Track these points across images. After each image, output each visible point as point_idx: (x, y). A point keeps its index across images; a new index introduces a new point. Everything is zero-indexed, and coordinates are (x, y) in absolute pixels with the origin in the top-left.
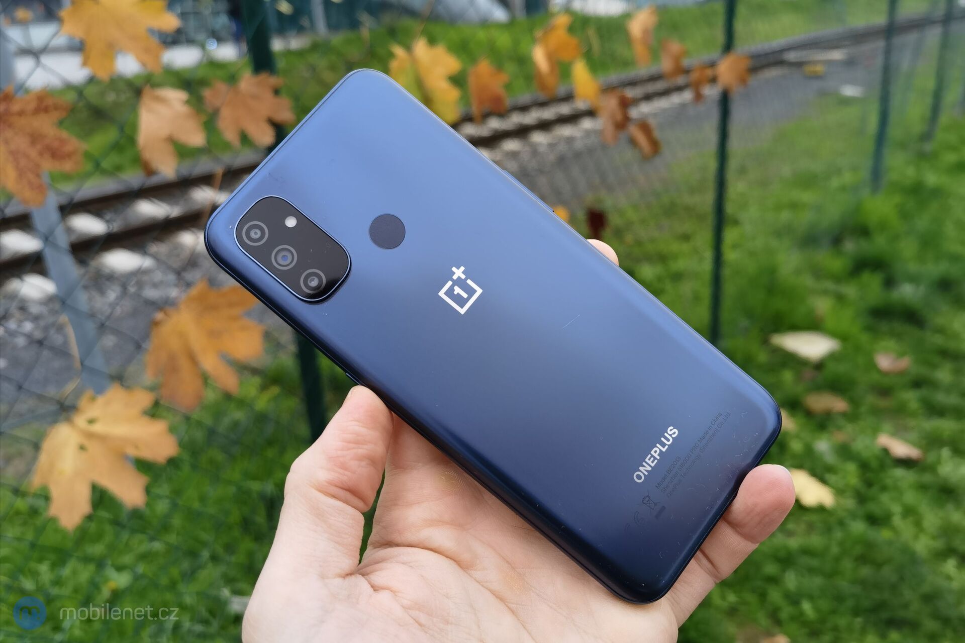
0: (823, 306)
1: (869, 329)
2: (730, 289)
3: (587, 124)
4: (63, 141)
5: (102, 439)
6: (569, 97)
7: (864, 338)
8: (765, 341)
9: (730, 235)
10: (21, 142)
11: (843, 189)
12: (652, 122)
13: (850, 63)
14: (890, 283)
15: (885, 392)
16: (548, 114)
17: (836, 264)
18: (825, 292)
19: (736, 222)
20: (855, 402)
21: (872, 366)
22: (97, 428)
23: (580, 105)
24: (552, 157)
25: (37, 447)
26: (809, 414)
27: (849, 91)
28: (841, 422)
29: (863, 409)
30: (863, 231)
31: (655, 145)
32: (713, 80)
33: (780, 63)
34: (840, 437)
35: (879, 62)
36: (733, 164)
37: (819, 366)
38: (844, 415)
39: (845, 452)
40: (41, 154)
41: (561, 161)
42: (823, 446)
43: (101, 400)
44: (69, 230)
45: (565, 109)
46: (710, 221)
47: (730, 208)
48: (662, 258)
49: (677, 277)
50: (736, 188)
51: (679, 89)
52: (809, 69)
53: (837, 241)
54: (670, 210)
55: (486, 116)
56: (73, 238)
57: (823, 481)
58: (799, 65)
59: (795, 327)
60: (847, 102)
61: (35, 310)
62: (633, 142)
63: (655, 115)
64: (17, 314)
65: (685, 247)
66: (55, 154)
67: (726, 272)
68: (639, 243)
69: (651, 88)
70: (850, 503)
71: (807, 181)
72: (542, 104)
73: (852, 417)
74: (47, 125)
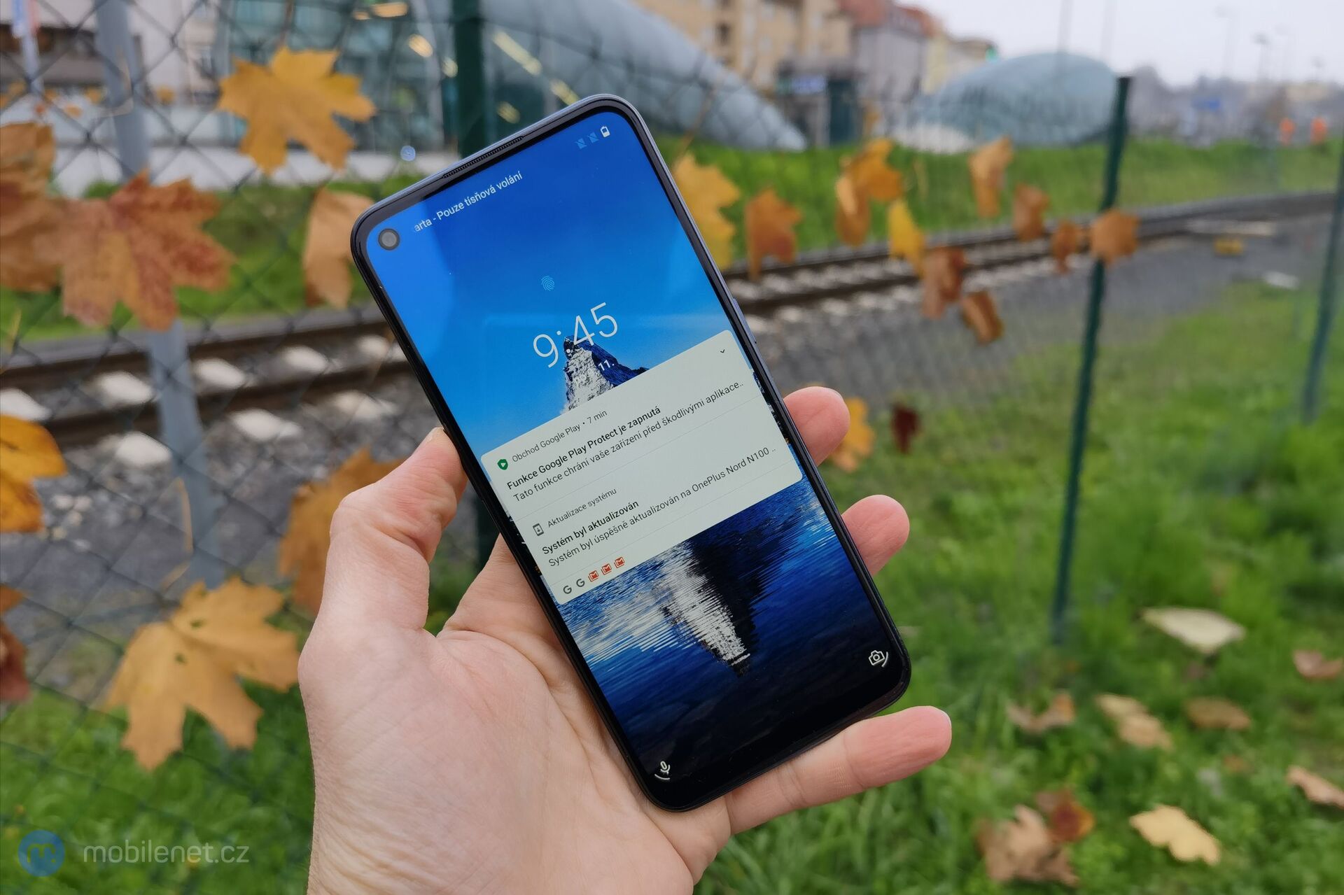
0: (1223, 575)
1: (1287, 614)
2: (1086, 538)
3: (903, 294)
4: (204, 249)
5: (207, 649)
6: (879, 257)
7: (1281, 625)
8: (1136, 617)
9: (1093, 463)
10: (150, 246)
11: (1261, 412)
12: (996, 299)
13: (1280, 241)
14: (1320, 551)
15: (1304, 706)
16: (848, 277)
17: (1248, 517)
18: (1228, 556)
19: (1103, 447)
20: (1257, 716)
21: (1288, 666)
22: (203, 634)
23: (895, 268)
24: (850, 334)
25: (120, 652)
26: (1193, 727)
27: (1278, 280)
28: (1239, 743)
29: (1271, 729)
30: (1288, 476)
31: (996, 327)
32: (1084, 249)
33: (1181, 233)
34: (1234, 766)
35: (1322, 243)
36: (1103, 366)
37: (1212, 659)
38: (1243, 733)
39: (1240, 786)
40: (174, 263)
41: (863, 341)
42: (1210, 775)
43: (213, 596)
44: (196, 379)
45: (873, 272)
46: (1067, 441)
47: (1095, 426)
48: (994, 487)
49: (1012, 515)
50: (1107, 398)
51: (1035, 258)
52: (1221, 245)
53: (1248, 485)
54: (1009, 422)
55: (765, 272)
56: (199, 390)
57: (1206, 827)
58: (1207, 238)
59: (1180, 602)
60: (1272, 294)
61: (135, 479)
62: (965, 320)
63: (998, 289)
64: (112, 484)
65: (1027, 474)
66: (194, 265)
67: (1083, 514)
68: (963, 463)
69: (995, 253)
70: (1243, 862)
71: (1210, 398)
72: (844, 263)
73: (1254, 738)
74: (187, 227)
